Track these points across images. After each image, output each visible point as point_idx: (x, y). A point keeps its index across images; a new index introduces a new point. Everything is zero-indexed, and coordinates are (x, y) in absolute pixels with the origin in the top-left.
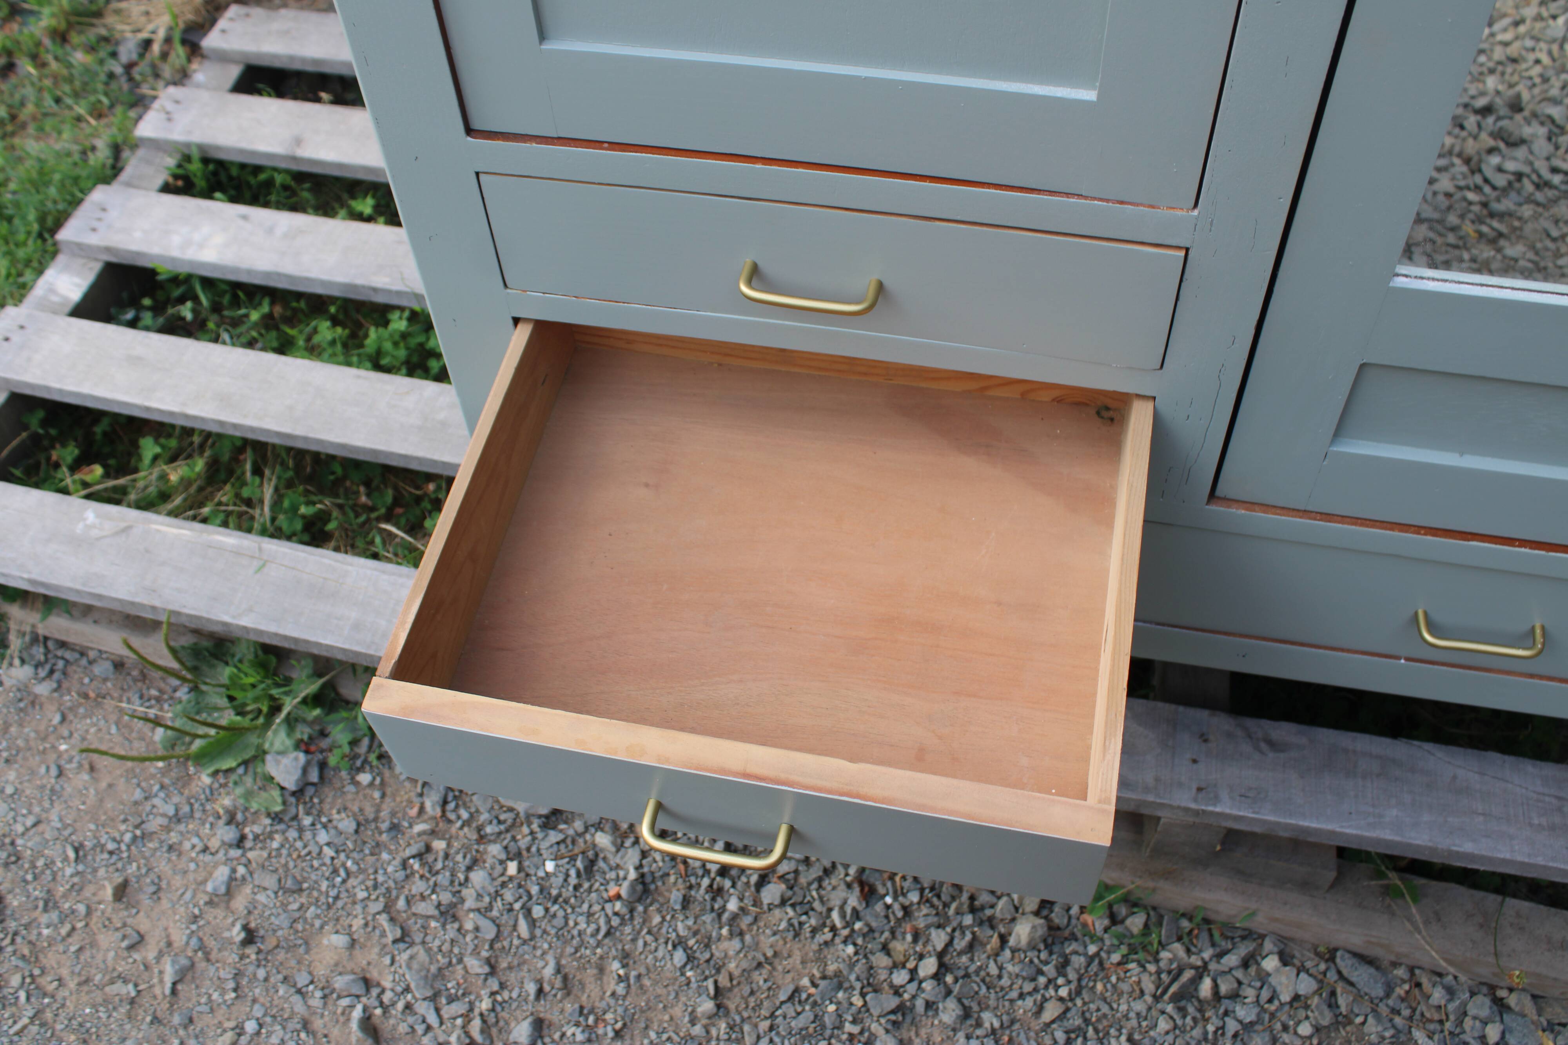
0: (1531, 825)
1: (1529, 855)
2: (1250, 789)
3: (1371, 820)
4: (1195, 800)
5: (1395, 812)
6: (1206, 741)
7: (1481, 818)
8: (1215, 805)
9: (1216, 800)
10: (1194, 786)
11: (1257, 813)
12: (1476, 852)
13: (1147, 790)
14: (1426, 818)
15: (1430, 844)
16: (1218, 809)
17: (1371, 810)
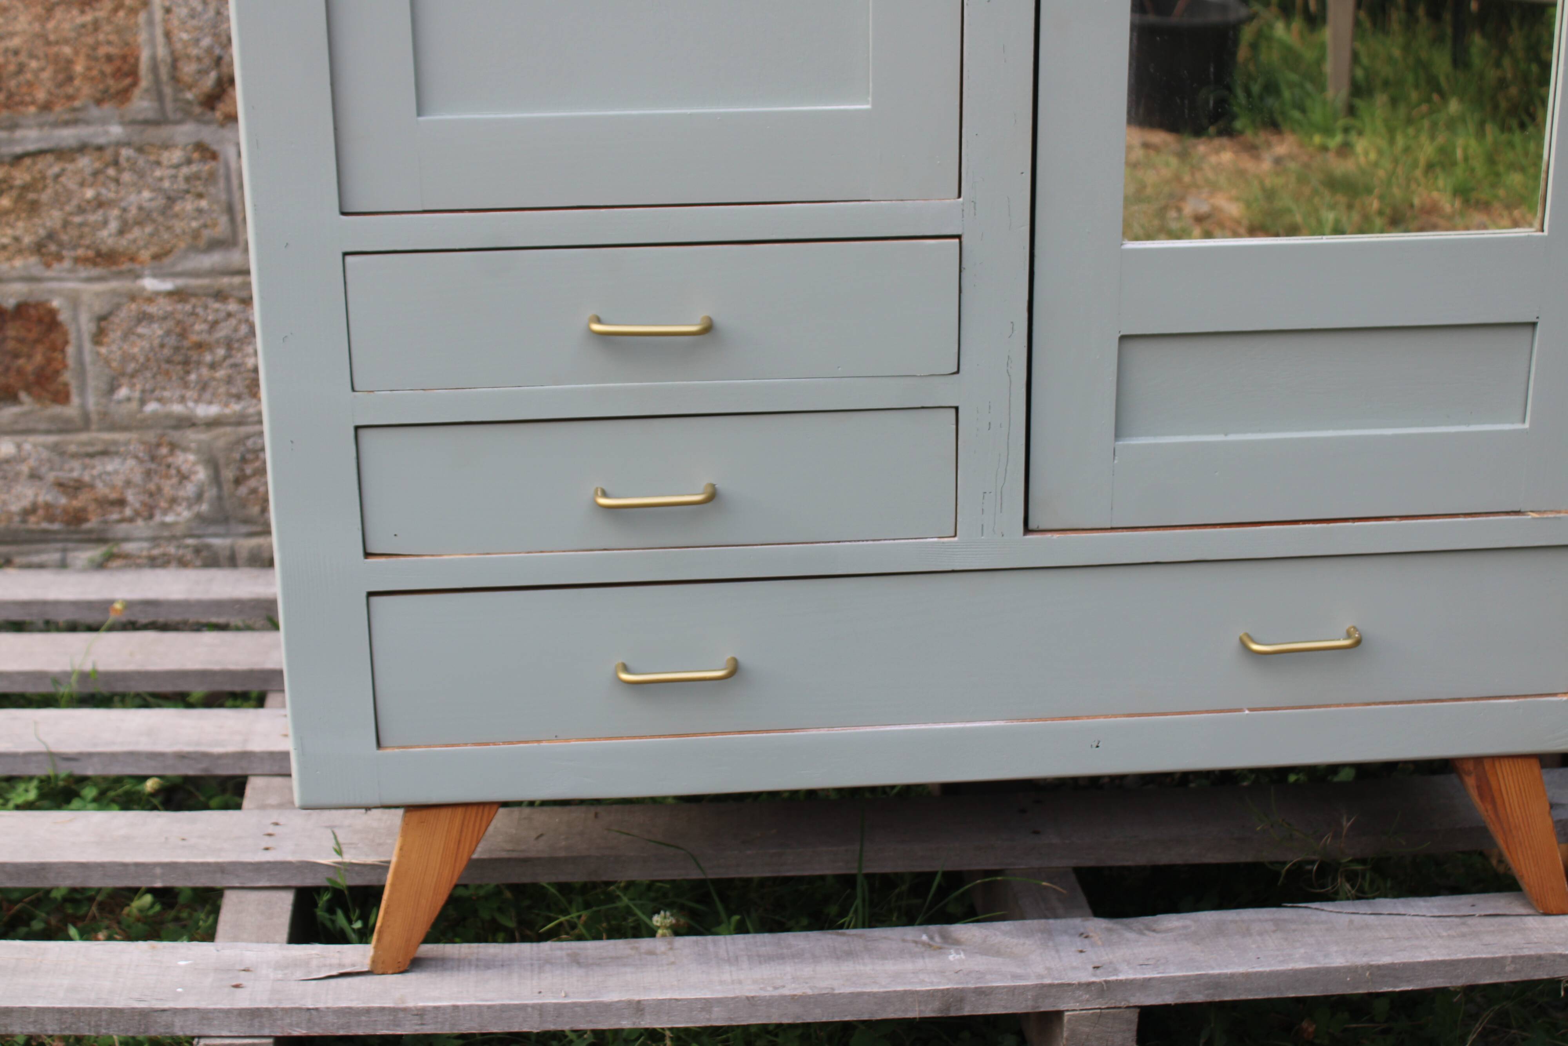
0: (1440, 937)
1: (1449, 955)
2: (1148, 959)
3: (1281, 958)
4: (1095, 975)
5: (1302, 951)
6: (1087, 937)
7: (1390, 941)
8: (1117, 975)
9: (1116, 971)
10: (1090, 967)
11: (1163, 973)
12: (1396, 961)
13: (1042, 977)
14: (1335, 948)
15: (1348, 964)
16: (1122, 977)
17: (1278, 953)
